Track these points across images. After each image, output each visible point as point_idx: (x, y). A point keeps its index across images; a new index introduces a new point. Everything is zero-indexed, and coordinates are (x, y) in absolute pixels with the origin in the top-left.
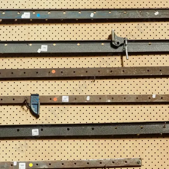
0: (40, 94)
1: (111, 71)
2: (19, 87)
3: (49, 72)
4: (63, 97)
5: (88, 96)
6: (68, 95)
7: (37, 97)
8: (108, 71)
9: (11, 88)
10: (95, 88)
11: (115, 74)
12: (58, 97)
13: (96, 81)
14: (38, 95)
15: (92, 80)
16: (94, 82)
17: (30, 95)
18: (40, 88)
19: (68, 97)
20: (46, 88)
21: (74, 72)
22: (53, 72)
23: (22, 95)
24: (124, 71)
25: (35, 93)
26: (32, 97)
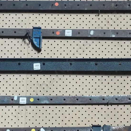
0: (43, 28)
1: (116, 5)
2: (21, 19)
3: (52, 5)
4: (66, 30)
5: (91, 30)
6: (71, 29)
7: (39, 30)
8: (113, 5)
9: (13, 21)
10: (99, 22)
11: (120, 8)
12: (61, 31)
13: (100, 15)
14: (40, 28)
15: (96, 14)
16: (98, 16)
17: (32, 28)
18: (42, 21)
19: (71, 30)
20: (49, 21)
21: (78, 5)
22: (57, 4)
23: (24, 28)
24: (129, 5)
25: (37, 26)
26: (34, 30)
